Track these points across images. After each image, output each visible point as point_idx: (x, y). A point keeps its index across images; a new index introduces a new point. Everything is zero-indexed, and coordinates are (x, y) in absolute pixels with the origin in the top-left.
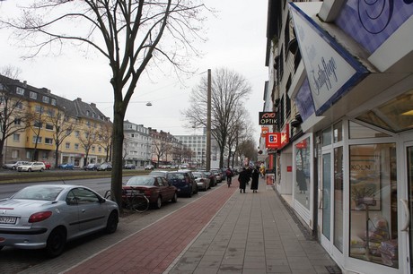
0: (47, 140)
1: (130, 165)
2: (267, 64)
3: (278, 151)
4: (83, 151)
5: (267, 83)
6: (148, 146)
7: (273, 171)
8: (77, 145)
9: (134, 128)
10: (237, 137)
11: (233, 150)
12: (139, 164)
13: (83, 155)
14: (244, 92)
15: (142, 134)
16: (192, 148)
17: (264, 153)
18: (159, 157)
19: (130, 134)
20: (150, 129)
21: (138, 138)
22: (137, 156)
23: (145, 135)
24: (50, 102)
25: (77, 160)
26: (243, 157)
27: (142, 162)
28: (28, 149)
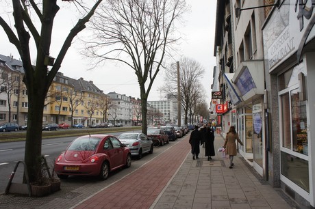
0: (64, 108)
1: (119, 124)
2: (215, 55)
3: (223, 114)
4: (86, 115)
5: (215, 68)
6: (130, 110)
7: (221, 125)
8: (82, 111)
9: (120, 97)
10: (195, 103)
11: (193, 111)
12: (124, 123)
13: (86, 118)
14: (200, 73)
15: (125, 101)
16: (160, 110)
17: (214, 114)
18: (138, 117)
19: (117, 102)
20: (130, 97)
21: (122, 105)
22: (123, 117)
23: (127, 102)
24: (65, 82)
25: (83, 122)
26: (199, 116)
27: (126, 122)
28: (52, 115)
